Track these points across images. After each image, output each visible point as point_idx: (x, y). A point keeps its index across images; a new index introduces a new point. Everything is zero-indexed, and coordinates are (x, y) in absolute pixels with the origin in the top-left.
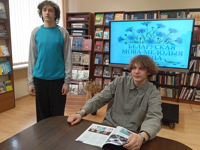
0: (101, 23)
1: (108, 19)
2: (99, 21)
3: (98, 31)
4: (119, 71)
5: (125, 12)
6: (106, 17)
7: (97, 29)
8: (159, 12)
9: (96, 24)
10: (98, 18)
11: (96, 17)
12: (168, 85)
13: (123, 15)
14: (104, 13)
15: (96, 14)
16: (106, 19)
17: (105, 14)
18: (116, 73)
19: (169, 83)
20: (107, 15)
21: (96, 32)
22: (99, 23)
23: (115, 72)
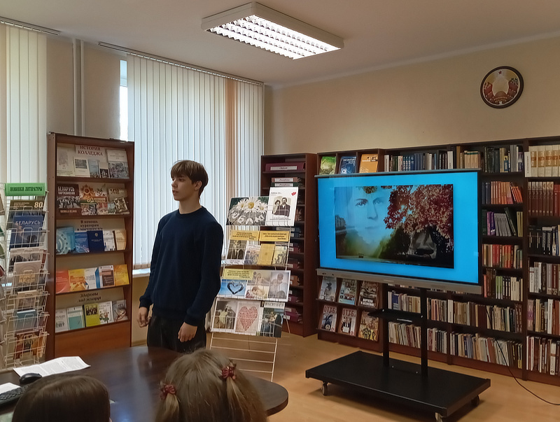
4: (374, 290)
12: (495, 330)
18: (368, 293)
19: (498, 326)
23: (366, 292)
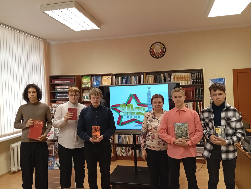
0: (88, 85)
1: (96, 81)
2: (86, 84)
3: (86, 94)
5: (113, 74)
6: (93, 79)
7: (85, 91)
8: (145, 74)
9: (84, 86)
10: (85, 80)
11: (83, 79)
13: (110, 77)
14: (91, 76)
15: (83, 76)
16: (93, 81)
17: (93, 76)
20: (94, 78)
21: (84, 95)
22: (87, 86)
